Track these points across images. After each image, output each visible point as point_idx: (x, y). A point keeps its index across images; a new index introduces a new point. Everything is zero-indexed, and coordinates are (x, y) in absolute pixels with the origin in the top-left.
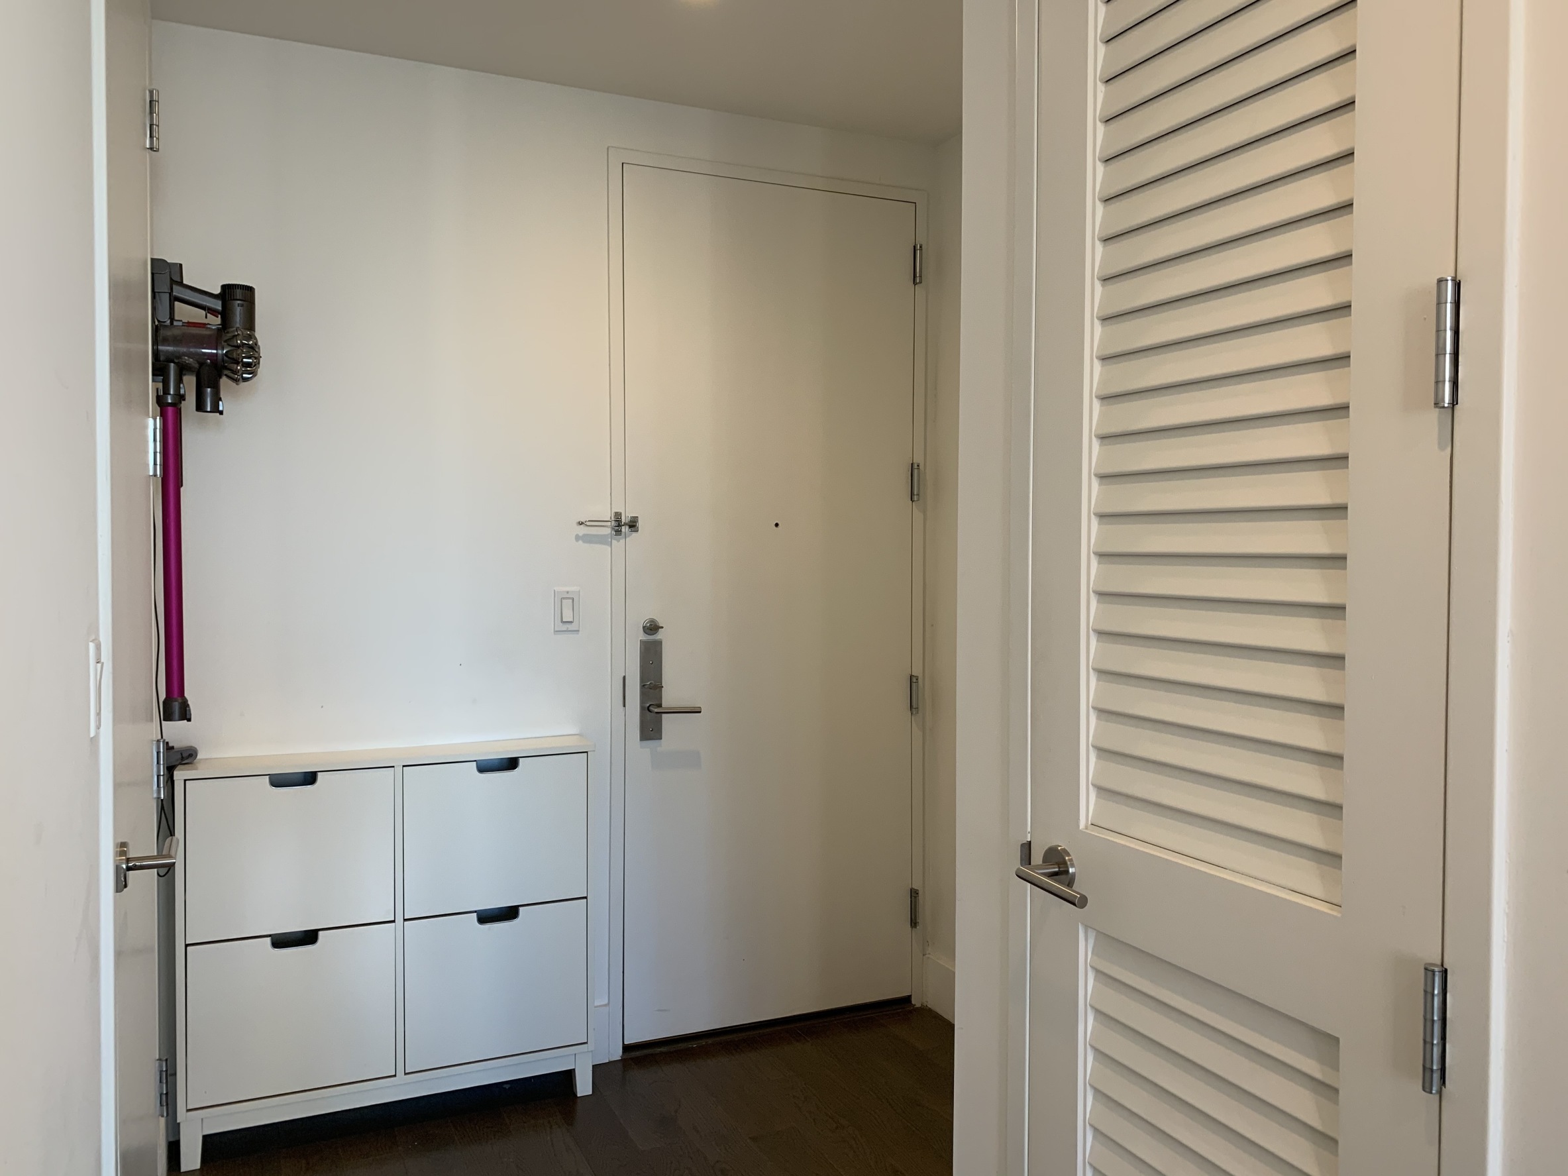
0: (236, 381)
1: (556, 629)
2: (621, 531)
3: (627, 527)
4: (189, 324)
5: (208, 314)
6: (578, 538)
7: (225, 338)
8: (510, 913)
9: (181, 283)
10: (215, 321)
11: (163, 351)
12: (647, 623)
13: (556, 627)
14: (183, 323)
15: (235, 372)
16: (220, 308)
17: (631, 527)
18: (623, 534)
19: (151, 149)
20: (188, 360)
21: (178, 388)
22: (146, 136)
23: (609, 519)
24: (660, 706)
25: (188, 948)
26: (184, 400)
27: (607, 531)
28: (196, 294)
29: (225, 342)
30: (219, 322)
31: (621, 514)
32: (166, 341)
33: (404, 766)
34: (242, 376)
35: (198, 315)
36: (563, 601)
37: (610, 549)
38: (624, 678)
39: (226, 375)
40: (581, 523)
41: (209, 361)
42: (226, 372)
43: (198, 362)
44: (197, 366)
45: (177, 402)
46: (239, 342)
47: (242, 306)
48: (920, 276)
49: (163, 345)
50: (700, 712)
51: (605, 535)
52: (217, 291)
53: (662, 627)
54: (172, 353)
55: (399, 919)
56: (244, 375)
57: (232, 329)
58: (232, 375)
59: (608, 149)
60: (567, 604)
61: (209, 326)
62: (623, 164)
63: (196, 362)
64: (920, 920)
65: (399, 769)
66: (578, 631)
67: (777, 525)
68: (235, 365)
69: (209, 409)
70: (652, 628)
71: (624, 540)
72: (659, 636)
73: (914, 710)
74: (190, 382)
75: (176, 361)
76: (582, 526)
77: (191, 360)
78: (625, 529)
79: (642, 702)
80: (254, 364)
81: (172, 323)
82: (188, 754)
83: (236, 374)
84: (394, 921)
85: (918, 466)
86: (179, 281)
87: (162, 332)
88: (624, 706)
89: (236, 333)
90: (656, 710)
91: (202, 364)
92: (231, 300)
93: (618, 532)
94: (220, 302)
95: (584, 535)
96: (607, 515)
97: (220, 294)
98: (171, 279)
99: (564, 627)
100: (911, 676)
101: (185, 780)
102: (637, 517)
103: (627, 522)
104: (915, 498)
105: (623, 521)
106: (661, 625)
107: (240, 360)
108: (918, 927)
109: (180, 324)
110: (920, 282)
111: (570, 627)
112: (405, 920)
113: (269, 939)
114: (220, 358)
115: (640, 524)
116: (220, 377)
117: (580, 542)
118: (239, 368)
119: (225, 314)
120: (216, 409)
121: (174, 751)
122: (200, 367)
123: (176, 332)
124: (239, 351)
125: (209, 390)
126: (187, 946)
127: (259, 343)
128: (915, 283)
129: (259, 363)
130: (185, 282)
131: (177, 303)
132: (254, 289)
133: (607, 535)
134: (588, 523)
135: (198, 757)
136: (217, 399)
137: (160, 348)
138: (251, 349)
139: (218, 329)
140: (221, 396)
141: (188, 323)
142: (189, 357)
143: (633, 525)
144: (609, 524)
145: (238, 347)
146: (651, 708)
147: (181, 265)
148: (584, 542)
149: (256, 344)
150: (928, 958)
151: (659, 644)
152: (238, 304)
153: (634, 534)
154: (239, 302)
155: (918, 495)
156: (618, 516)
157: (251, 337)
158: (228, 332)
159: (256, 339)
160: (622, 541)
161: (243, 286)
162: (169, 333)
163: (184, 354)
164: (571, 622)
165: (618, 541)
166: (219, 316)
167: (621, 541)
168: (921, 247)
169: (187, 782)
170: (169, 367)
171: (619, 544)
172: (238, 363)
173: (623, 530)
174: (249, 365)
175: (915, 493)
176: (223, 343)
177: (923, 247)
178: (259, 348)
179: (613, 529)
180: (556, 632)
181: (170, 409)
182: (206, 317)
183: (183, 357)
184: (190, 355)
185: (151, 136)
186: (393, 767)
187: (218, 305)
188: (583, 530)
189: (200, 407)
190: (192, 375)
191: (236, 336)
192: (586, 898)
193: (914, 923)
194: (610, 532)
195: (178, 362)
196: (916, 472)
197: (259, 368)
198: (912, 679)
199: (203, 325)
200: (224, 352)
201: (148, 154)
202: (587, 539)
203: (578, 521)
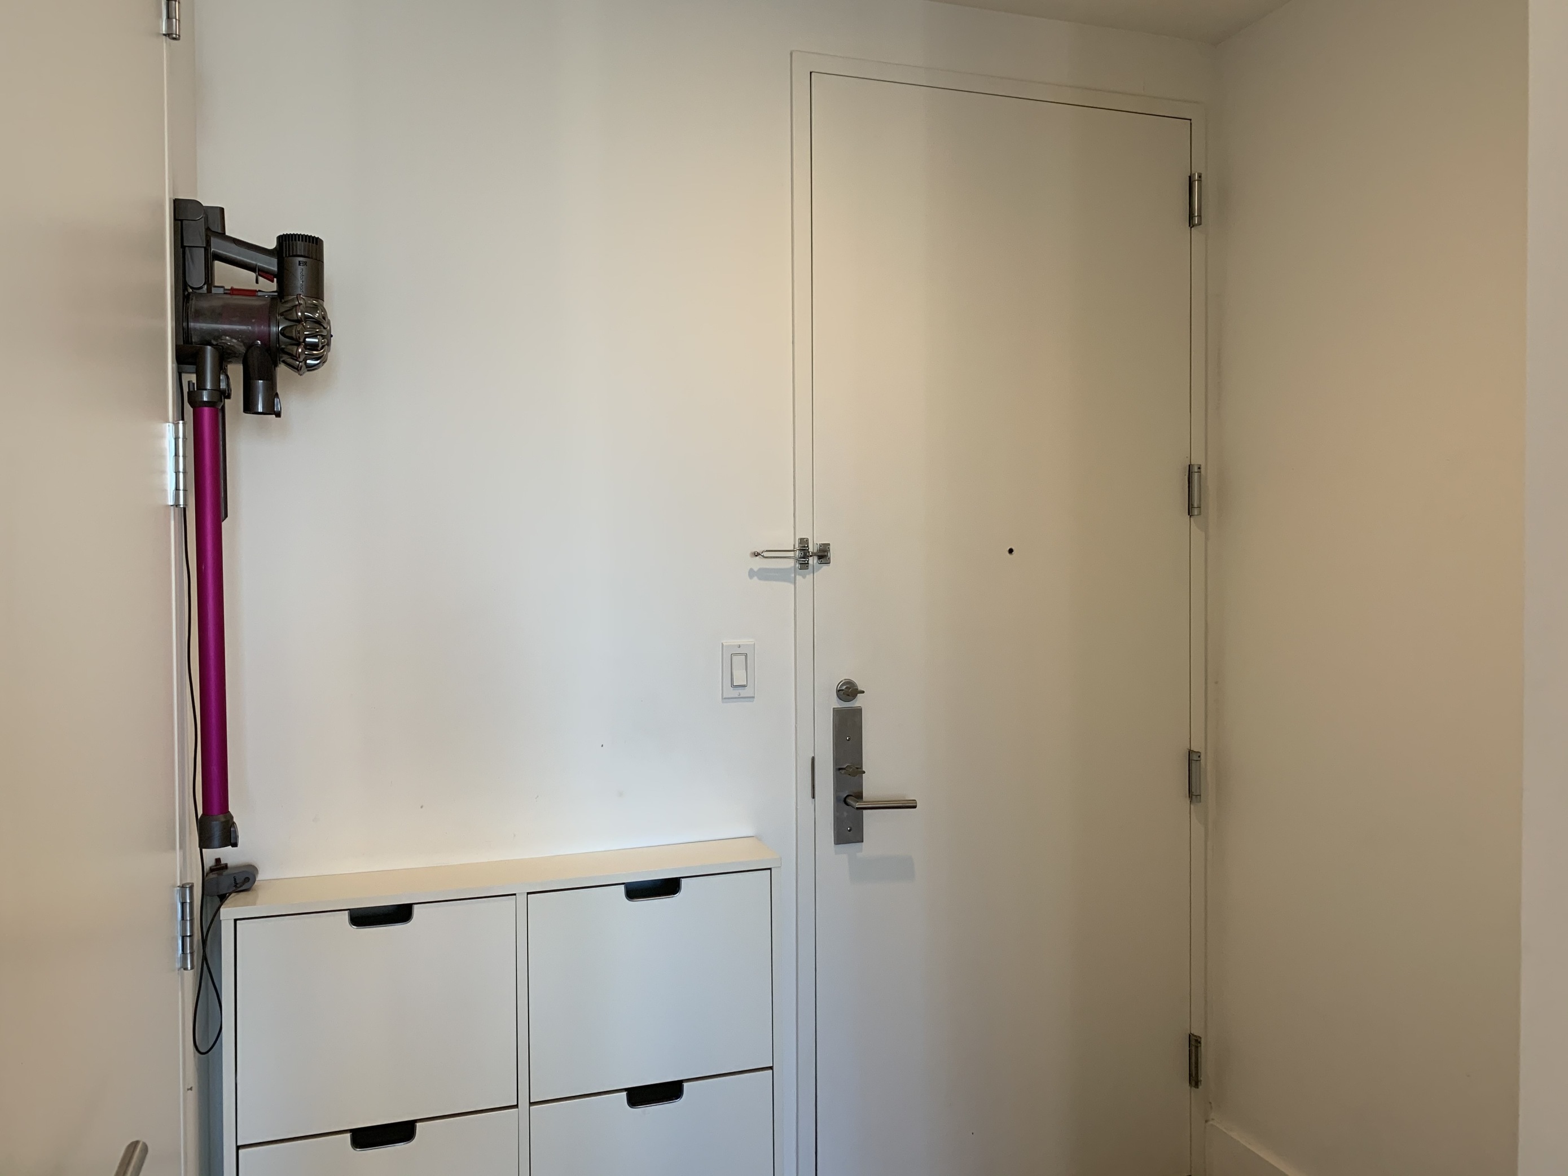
0: (297, 369)
1: (724, 696)
2: (808, 563)
3: (816, 558)
4: (233, 291)
5: (260, 279)
6: (752, 573)
7: (282, 310)
8: (670, 1091)
9: (222, 235)
10: (270, 286)
11: (195, 329)
12: (842, 685)
13: (724, 693)
14: (225, 290)
15: (295, 357)
16: (275, 269)
17: (820, 557)
18: (810, 567)
19: (168, 35)
20: (230, 341)
21: (217, 381)
22: (161, 16)
23: (792, 549)
24: (859, 796)
25: (241, 1151)
26: (229, 397)
27: (790, 564)
28: (243, 250)
29: (282, 314)
30: (275, 289)
31: (807, 540)
32: (199, 315)
33: (528, 893)
34: (306, 363)
35: (245, 279)
36: (735, 658)
37: (793, 586)
38: (813, 759)
39: (284, 362)
40: (756, 555)
41: (259, 342)
42: (285, 357)
43: (244, 344)
44: (242, 349)
45: (215, 400)
46: (300, 314)
47: (305, 263)
48: (1200, 216)
49: (196, 321)
50: (915, 807)
51: (787, 569)
52: (272, 245)
53: (863, 692)
54: (210, 332)
55: (524, 1103)
56: (308, 362)
57: (291, 297)
58: (290, 361)
59: (791, 54)
60: (739, 660)
61: (260, 294)
62: (811, 73)
63: (242, 344)
64: (1202, 1078)
65: (522, 899)
66: (753, 697)
67: (1011, 551)
68: (295, 348)
69: (260, 410)
70: (848, 691)
71: (812, 574)
72: (858, 702)
73: (1194, 797)
74: (236, 371)
75: (214, 343)
76: (757, 557)
77: (234, 341)
78: (813, 561)
79: (837, 790)
80: (320, 346)
81: (209, 291)
82: (243, 879)
83: (297, 360)
84: (516, 1106)
85: (1199, 468)
86: (220, 231)
87: (194, 304)
88: (813, 797)
89: (297, 303)
90: (858, 805)
91: (250, 346)
92: (290, 256)
93: (804, 565)
94: (276, 260)
95: (760, 569)
96: (789, 542)
97: (275, 248)
98: (208, 229)
99: (735, 693)
100: (1190, 752)
101: (236, 920)
102: (829, 544)
103: (815, 551)
104: (1196, 512)
105: (811, 550)
106: (860, 688)
107: (302, 340)
108: (1200, 1087)
109: (221, 291)
110: (1200, 224)
111: (744, 693)
112: (531, 1104)
113: (348, 1135)
114: (273, 338)
115: (833, 554)
116: (276, 365)
117: (755, 578)
118: (300, 350)
119: (282, 276)
120: (272, 410)
121: (225, 872)
122: (247, 351)
123: (216, 303)
124: (300, 327)
125: (261, 382)
126: (238, 1148)
127: (329, 316)
128: (1191, 225)
129: (329, 344)
130: (227, 234)
131: (217, 264)
132: (321, 241)
133: (790, 569)
134: (766, 554)
135: (260, 877)
136: (272, 395)
137: (192, 325)
138: (317, 325)
139: (273, 298)
140: (278, 391)
141: (232, 289)
142: (232, 337)
143: (823, 555)
144: (791, 554)
145: (299, 321)
146: (849, 801)
147: (222, 210)
148: (760, 579)
149: (324, 318)
150: (1212, 1125)
151: (858, 711)
152: (299, 262)
153: (825, 567)
154: (301, 259)
155: (1199, 507)
156: (804, 543)
157: (315, 308)
158: (286, 302)
159: (324, 310)
160: (809, 577)
161: (306, 236)
162: (204, 304)
163: (225, 333)
164: (744, 686)
165: (804, 577)
166: (275, 280)
167: (807, 576)
168: (1200, 177)
169: (238, 922)
170: (204, 352)
171: (804, 581)
172: (298, 345)
173: (811, 562)
174: (314, 347)
175: (1196, 505)
176: (279, 318)
177: (1203, 176)
178: (329, 323)
179: (797, 560)
180: (725, 699)
181: (206, 411)
182: (257, 282)
183: (223, 337)
184: (232, 334)
185: (169, 17)
186: (515, 894)
187: (272, 264)
188: (758, 563)
189: (249, 407)
190: (238, 362)
191: (296, 306)
192: (771, 1068)
193: (1194, 1080)
194: (792, 564)
195: (217, 345)
196: (1196, 476)
197: (329, 350)
198: (1192, 758)
199: (252, 293)
200: (280, 329)
201: (165, 42)
202: (764, 575)
203: (754, 551)
